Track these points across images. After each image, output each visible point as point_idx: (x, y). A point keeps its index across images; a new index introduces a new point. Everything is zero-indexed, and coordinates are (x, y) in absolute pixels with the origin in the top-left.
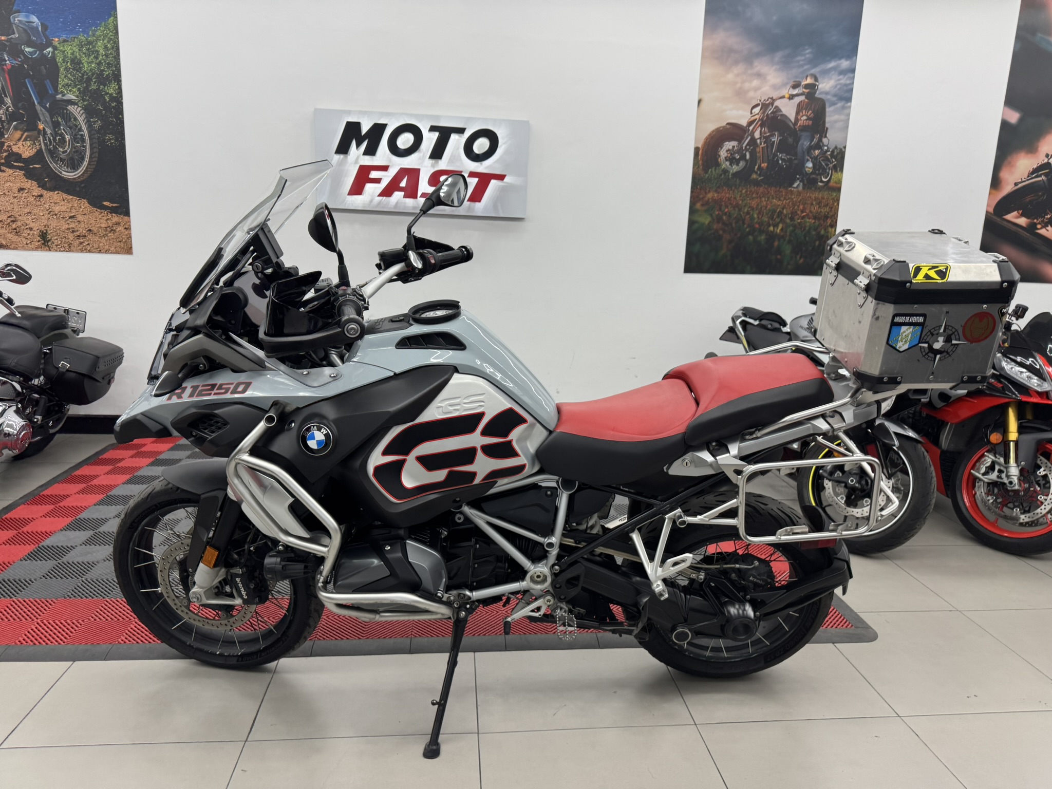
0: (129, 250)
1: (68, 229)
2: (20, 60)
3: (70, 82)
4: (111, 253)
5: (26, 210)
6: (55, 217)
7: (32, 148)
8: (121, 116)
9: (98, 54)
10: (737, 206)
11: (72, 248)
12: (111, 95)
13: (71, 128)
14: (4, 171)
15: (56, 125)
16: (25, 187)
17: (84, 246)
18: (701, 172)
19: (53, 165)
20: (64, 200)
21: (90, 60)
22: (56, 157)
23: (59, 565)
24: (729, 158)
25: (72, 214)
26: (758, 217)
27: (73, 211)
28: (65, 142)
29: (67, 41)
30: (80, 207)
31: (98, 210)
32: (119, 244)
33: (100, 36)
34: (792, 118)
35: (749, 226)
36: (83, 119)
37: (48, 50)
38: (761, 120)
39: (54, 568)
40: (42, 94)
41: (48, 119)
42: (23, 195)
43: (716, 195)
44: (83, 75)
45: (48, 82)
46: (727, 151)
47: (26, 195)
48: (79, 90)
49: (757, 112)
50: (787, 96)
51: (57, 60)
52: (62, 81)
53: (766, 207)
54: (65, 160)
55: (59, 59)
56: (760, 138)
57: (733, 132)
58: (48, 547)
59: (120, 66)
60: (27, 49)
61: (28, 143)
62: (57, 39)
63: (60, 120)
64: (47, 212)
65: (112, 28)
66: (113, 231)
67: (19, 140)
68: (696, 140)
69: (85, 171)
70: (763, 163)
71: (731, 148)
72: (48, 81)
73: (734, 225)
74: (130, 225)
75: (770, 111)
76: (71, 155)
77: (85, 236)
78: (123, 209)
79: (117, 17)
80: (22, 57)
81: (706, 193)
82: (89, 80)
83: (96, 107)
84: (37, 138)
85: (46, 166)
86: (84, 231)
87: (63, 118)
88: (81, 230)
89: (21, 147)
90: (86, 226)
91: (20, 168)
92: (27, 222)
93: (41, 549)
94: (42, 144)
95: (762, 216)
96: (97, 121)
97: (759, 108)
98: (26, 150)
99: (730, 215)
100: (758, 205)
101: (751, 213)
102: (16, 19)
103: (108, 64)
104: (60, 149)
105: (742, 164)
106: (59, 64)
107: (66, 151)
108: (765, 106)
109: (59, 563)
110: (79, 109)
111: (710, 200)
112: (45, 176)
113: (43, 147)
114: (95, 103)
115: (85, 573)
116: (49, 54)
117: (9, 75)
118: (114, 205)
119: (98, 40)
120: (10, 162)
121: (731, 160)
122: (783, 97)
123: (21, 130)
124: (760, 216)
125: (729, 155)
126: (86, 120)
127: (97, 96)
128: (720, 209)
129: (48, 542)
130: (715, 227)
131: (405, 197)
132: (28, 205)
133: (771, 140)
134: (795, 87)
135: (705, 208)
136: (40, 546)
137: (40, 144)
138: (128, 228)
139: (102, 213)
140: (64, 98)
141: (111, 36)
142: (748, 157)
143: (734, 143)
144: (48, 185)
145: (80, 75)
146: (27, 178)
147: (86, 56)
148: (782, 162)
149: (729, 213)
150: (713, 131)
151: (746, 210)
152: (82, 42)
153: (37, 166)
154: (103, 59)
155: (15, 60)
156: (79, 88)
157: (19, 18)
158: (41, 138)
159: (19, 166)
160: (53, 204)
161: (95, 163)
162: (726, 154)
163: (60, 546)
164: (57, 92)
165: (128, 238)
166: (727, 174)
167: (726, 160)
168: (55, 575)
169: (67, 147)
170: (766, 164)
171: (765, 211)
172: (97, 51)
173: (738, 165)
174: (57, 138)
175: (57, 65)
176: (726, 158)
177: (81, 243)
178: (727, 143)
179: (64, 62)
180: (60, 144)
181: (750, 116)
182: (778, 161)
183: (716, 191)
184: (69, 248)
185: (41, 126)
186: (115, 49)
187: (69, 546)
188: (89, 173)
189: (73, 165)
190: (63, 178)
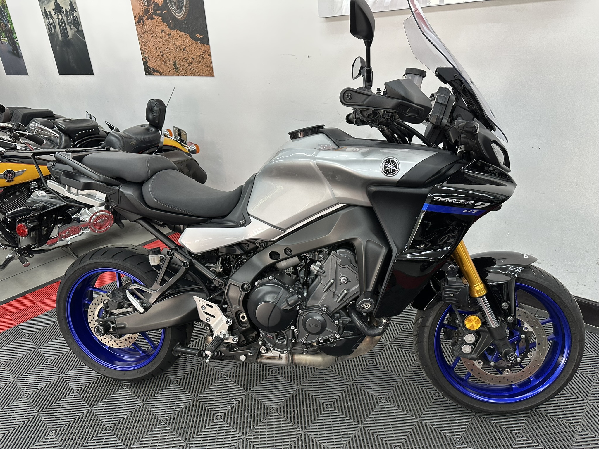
0: (212, 73)
1: (184, 58)
4: (204, 76)
5: (166, 46)
6: (178, 50)
14: (154, 18)
16: (163, 29)
17: (192, 71)
19: (172, 9)
20: (179, 36)
22: (172, 2)
25: (184, 47)
27: (184, 44)
30: (187, 41)
31: (195, 42)
32: (207, 68)
42: (163, 35)
54: (176, 3)
64: (174, 46)
66: (203, 58)
69: (185, 11)
74: (210, 52)
77: (191, 63)
78: (206, 39)
85: (169, 11)
86: (191, 60)
88: (189, 58)
90: (191, 55)
91: (160, 15)
92: (168, 55)
112: (170, 18)
118: (201, 37)
120: (155, 11)
132: (166, 43)
138: (209, 55)
139: (196, 44)
144: (171, 25)
146: (163, 22)
153: (166, 11)
159: (159, 13)
160: (175, 41)
165: (211, 63)
177: (191, 69)
184: (186, 74)
188: (187, 11)
189: (180, 8)
190: (176, 18)
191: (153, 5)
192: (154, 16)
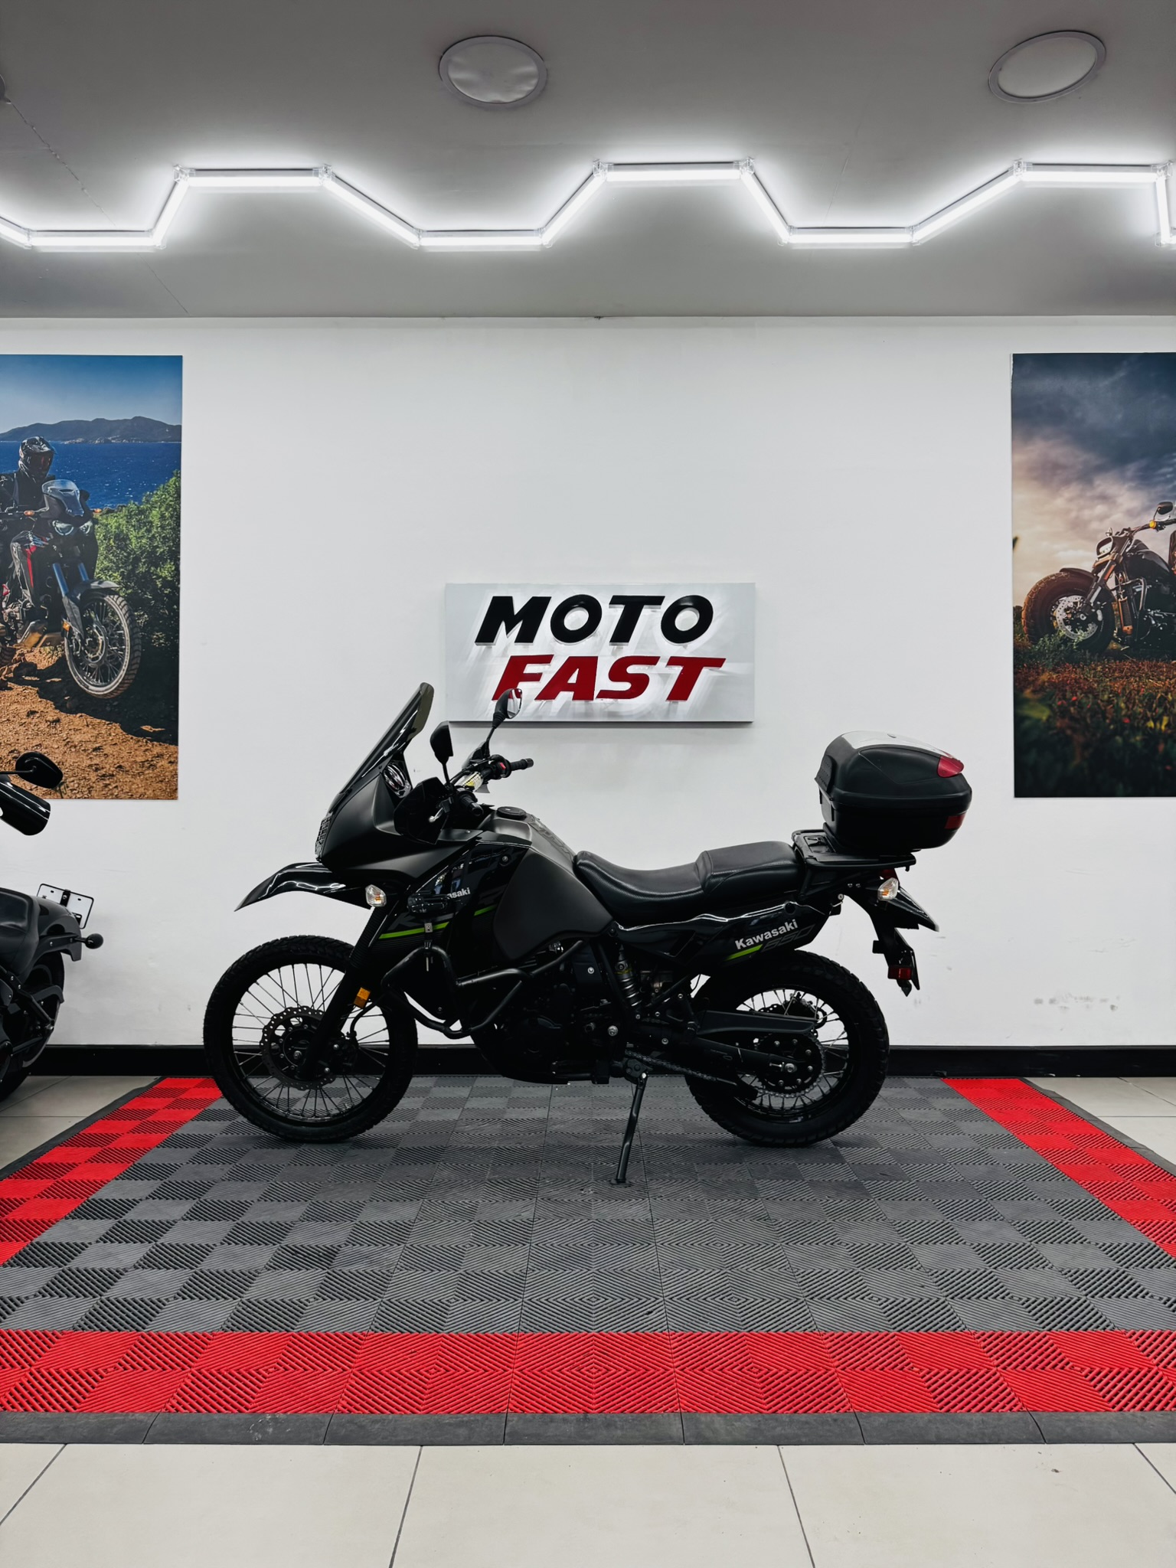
0: (172, 794)
1: (90, 766)
2: (48, 539)
3: (110, 565)
4: (148, 798)
5: (35, 741)
6: (73, 750)
7: (53, 655)
8: (175, 607)
9: (152, 526)
10: (1091, 690)
11: (93, 793)
12: (166, 577)
13: (106, 625)
14: (11, 689)
15: (87, 623)
16: (37, 710)
17: (110, 790)
18: (1026, 642)
19: (77, 678)
20: (88, 726)
21: (140, 535)
22: (83, 666)
23: (64, 1274)
24: (1070, 620)
25: (98, 745)
26: (1127, 707)
27: (100, 740)
28: (98, 644)
29: (112, 511)
30: (110, 735)
31: (134, 738)
32: (160, 785)
33: (156, 502)
34: (1166, 557)
35: (1113, 721)
36: (124, 612)
37: (86, 524)
38: (1113, 561)
39: (56, 1278)
40: (73, 582)
41: (77, 616)
42: (33, 721)
43: (1054, 676)
44: (129, 554)
45: (82, 566)
46: (1066, 610)
47: (37, 720)
48: (122, 574)
49: (1107, 552)
50: (1152, 525)
51: (97, 537)
52: (101, 563)
53: (1139, 691)
54: (95, 669)
55: (99, 536)
56: (1116, 589)
57: (1071, 581)
58: (46, 1244)
59: (179, 541)
60: (59, 525)
61: (48, 649)
62: (99, 510)
63: (93, 615)
64: (64, 743)
65: (172, 490)
66: (152, 766)
67: (36, 645)
68: (1015, 597)
69: (121, 683)
70: (1125, 625)
71: (1071, 605)
72: (82, 564)
73: (1088, 720)
74: (177, 758)
75: (1127, 548)
76: (103, 662)
77: (113, 775)
78: (169, 734)
79: (180, 477)
80: (52, 537)
81: (1038, 675)
82: (137, 560)
83: (143, 595)
84: (59, 642)
85: (68, 679)
86: (112, 769)
87: (97, 613)
88: (108, 766)
89: (38, 654)
90: (116, 761)
91: (33, 684)
93: (35, 1248)
94: (66, 650)
95: (1134, 704)
96: (143, 615)
97: (1110, 545)
98: (43, 658)
99: (1080, 706)
100: (1124, 689)
101: (1116, 701)
102: (49, 488)
103: (164, 538)
104: (89, 655)
105: (1092, 628)
106: (99, 542)
107: (97, 658)
108: (1118, 541)
109: (63, 1271)
110: (121, 599)
111: (1046, 684)
112: (66, 692)
113: (67, 653)
114: (142, 591)
115: (105, 1288)
116: (86, 530)
117: (32, 559)
118: (157, 730)
119: (153, 507)
120: (21, 676)
121: (1073, 622)
122: (1146, 527)
123: (39, 633)
124: (1131, 706)
125: (1070, 616)
126: (127, 615)
127: (146, 581)
128: (1064, 697)
129: (46, 1237)
130: (1058, 724)
131: (575, 698)
132: (38, 735)
133: (1134, 591)
134: (1163, 510)
135: (1039, 696)
136: (34, 1242)
137: (63, 650)
138: (174, 762)
139: (139, 741)
140: (102, 586)
141: (171, 501)
142: (1100, 618)
143: (1077, 598)
144: (68, 705)
145: (125, 554)
146: (40, 697)
147: (135, 530)
148: (1156, 623)
149: (1080, 702)
150: (1041, 582)
151: (1106, 697)
152: (132, 512)
153: (57, 680)
154: (158, 532)
155: (42, 540)
156: (123, 572)
157: (52, 487)
158: (66, 641)
159: (32, 681)
160: (73, 732)
161: (135, 672)
162: (1064, 615)
163: (64, 1243)
164: (92, 578)
165: (173, 776)
166: (1069, 644)
167: (1066, 624)
168: (59, 1290)
169: (99, 651)
170: (1130, 627)
171: (1137, 697)
172: (151, 522)
173: (1085, 630)
174: (87, 640)
175: (97, 542)
176: (1064, 620)
177: (106, 786)
178: (1064, 598)
179: (105, 540)
180: (91, 649)
181: (1096, 557)
182: (1149, 620)
183: (1054, 670)
184: (89, 794)
185: (67, 625)
186: (174, 519)
187: (79, 1242)
188: (126, 685)
189: (105, 676)
190: (90, 694)
191: (14, 666)
192: (10, 684)
